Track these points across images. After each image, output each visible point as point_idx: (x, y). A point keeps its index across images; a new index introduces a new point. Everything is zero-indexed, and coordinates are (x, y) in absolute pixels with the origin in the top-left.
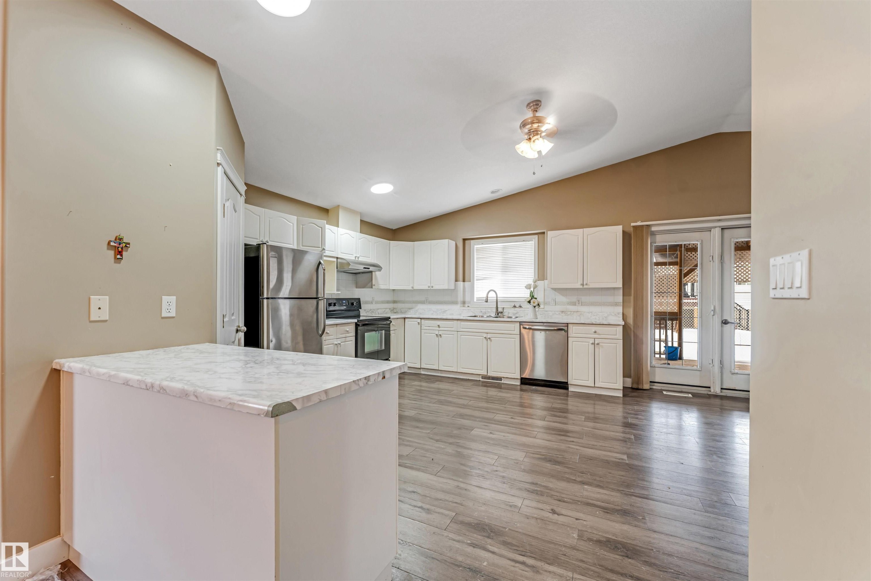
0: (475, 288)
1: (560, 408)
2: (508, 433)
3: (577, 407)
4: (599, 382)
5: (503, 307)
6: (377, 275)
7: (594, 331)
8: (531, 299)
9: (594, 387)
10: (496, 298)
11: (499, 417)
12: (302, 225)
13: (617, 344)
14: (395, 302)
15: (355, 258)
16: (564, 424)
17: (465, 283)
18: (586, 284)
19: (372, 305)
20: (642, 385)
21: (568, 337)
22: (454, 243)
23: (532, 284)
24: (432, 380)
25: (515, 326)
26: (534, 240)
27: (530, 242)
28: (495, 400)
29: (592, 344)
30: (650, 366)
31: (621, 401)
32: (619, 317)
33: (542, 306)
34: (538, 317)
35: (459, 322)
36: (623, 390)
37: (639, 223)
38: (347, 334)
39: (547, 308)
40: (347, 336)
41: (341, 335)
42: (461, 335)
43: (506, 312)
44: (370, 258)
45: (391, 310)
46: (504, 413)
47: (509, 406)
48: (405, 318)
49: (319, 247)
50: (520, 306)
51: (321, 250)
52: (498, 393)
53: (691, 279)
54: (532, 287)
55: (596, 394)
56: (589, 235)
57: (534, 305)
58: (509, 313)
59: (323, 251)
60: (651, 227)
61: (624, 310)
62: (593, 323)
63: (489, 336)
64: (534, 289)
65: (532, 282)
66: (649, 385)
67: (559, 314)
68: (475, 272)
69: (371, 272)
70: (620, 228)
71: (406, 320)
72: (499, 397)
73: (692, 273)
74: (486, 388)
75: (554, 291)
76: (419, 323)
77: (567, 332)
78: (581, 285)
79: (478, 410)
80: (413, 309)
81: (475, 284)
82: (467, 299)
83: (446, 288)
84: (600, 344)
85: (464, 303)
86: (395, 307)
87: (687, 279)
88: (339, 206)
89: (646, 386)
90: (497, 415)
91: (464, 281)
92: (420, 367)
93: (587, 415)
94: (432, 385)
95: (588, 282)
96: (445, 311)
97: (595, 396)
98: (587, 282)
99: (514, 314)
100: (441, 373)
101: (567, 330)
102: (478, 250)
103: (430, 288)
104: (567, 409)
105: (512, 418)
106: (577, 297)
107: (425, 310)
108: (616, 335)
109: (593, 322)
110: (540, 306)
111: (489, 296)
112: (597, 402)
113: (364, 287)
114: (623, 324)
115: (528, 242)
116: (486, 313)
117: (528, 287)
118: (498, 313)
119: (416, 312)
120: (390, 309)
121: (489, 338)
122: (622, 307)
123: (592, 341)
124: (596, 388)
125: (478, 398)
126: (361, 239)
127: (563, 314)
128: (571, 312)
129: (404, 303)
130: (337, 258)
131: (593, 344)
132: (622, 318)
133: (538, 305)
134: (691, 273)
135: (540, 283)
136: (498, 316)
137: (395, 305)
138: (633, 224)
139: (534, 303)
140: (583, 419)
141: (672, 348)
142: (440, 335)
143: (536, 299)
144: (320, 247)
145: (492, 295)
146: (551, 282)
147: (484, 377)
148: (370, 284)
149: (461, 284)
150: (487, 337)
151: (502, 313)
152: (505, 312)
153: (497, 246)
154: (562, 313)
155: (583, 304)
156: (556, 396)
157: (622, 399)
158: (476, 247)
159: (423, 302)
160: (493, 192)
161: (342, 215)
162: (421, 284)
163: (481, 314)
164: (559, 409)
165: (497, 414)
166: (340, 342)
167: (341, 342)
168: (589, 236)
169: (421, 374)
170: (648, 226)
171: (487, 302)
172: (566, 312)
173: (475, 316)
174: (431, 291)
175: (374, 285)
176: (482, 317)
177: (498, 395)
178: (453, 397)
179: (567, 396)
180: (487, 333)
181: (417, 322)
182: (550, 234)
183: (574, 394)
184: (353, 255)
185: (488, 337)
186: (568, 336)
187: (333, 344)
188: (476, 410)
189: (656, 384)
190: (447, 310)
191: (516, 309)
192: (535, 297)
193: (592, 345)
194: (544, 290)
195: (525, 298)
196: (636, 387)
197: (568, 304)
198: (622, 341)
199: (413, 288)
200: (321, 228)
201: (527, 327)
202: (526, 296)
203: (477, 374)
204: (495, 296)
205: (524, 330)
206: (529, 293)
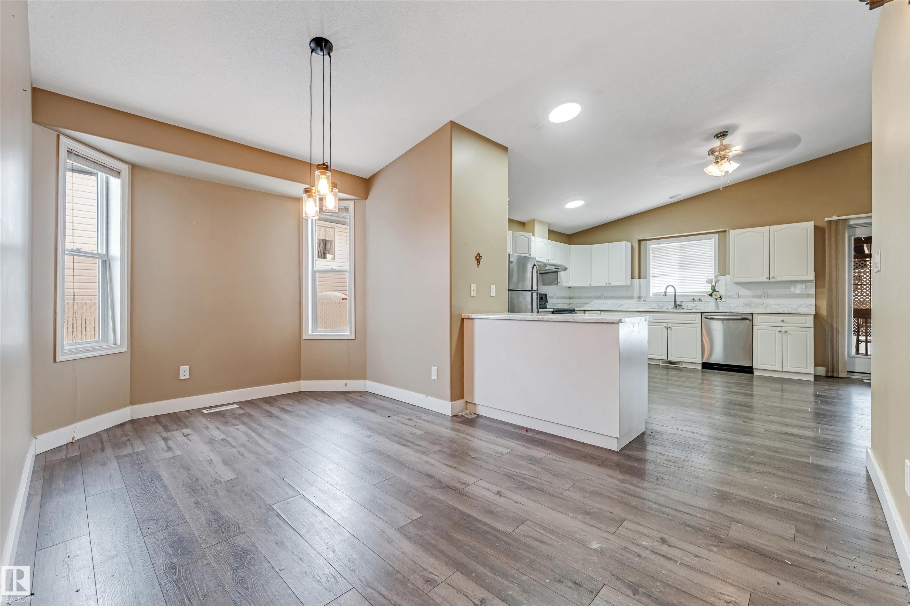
0: (651, 285)
4: (787, 367)
5: (682, 300)
6: (562, 274)
7: (781, 320)
8: (713, 293)
9: (782, 371)
10: (674, 293)
12: (516, 237)
13: (807, 331)
14: (570, 298)
15: (547, 261)
17: (641, 279)
18: (773, 278)
19: (553, 300)
20: (837, 374)
21: (753, 326)
22: (630, 244)
23: (714, 279)
25: (696, 316)
26: (714, 239)
27: (710, 241)
31: (811, 384)
32: (811, 309)
33: (723, 300)
34: (720, 309)
36: (814, 376)
37: (834, 218)
39: (729, 301)
43: (685, 304)
44: (556, 260)
48: (585, 311)
49: (527, 254)
50: (700, 300)
51: (530, 255)
54: (713, 282)
55: (784, 377)
56: (777, 231)
57: (716, 297)
58: (689, 305)
60: (849, 221)
61: (817, 302)
63: (669, 325)
64: (715, 283)
65: (714, 277)
66: (846, 374)
67: (743, 306)
68: (651, 270)
69: (557, 272)
70: (811, 224)
74: (665, 371)
75: (737, 286)
78: (767, 278)
80: (593, 303)
81: (651, 280)
82: (643, 294)
83: (624, 284)
84: (788, 332)
85: (640, 298)
86: (570, 303)
88: (534, 220)
89: (842, 375)
91: (639, 278)
95: (776, 275)
96: (622, 304)
97: (783, 379)
98: (774, 275)
99: (694, 306)
101: (752, 319)
102: (654, 249)
103: (607, 285)
104: (753, 394)
106: (763, 290)
107: (602, 304)
108: (806, 323)
109: (780, 312)
110: (721, 299)
113: (550, 284)
114: (814, 313)
115: (707, 241)
116: (663, 307)
117: (709, 281)
118: (677, 306)
119: (592, 306)
120: (567, 304)
121: (670, 328)
122: (814, 299)
123: (780, 329)
124: (784, 373)
126: (550, 245)
127: (747, 307)
128: (756, 304)
129: (580, 299)
131: (781, 332)
132: (814, 309)
133: (720, 297)
135: (722, 278)
136: (676, 308)
137: (571, 301)
138: (827, 219)
139: (716, 296)
143: (718, 292)
144: (530, 253)
145: (670, 290)
146: (734, 277)
147: (664, 362)
148: (556, 282)
149: (636, 280)
150: (667, 327)
151: (680, 306)
152: (683, 305)
153: (674, 245)
154: (746, 305)
155: (769, 297)
157: (813, 382)
158: (652, 247)
159: (598, 298)
160: (671, 198)
161: (536, 226)
162: (599, 281)
163: (660, 307)
168: (775, 233)
170: (846, 220)
171: (664, 296)
172: (750, 305)
173: (654, 309)
174: (608, 288)
175: (559, 283)
176: (660, 309)
179: (753, 377)
180: (667, 323)
182: (733, 233)
183: (759, 379)
184: (545, 258)
185: (669, 326)
191: (695, 302)
192: (716, 290)
193: (779, 333)
194: (726, 284)
195: (707, 293)
196: (830, 375)
197: (753, 297)
198: (813, 329)
199: (590, 285)
200: (529, 238)
201: (709, 317)
202: (708, 291)
203: (657, 359)
204: (673, 291)
205: (706, 319)
206: (711, 287)
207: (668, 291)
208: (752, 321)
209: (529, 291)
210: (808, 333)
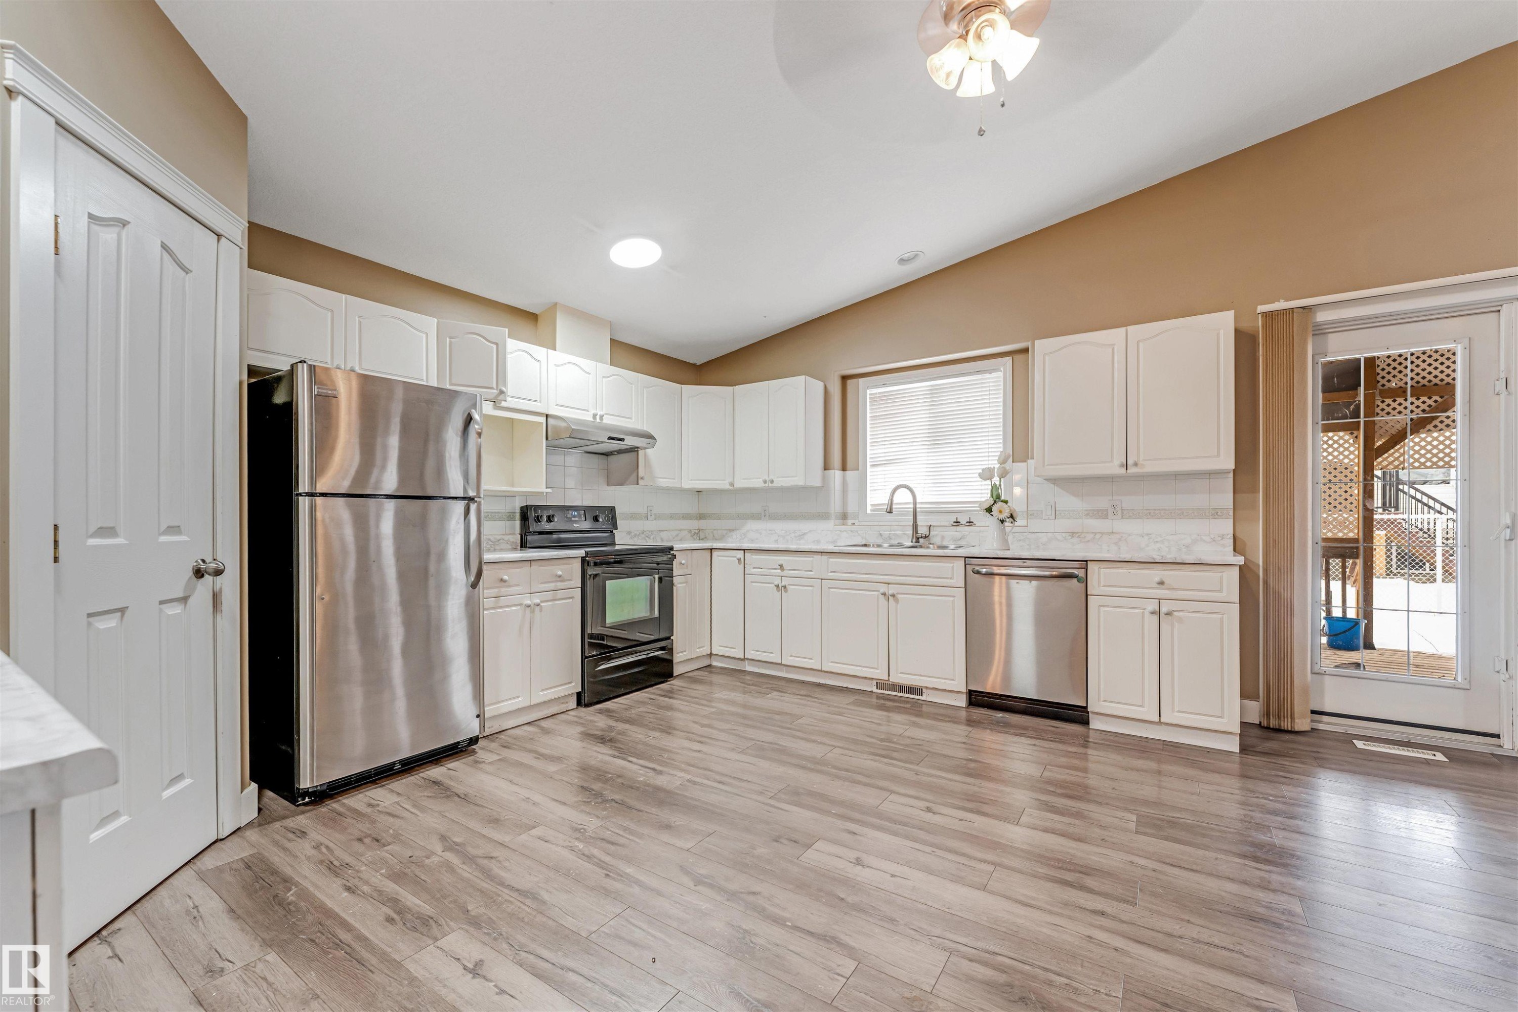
0: (868, 485)
1: (1065, 781)
2: (908, 864)
3: (1113, 779)
4: (1173, 711)
5: (929, 525)
6: (652, 456)
7: (1157, 579)
8: (994, 504)
9: (1160, 723)
10: (912, 506)
11: (895, 805)
12: (450, 338)
13: (1222, 614)
14: (701, 517)
15: (594, 418)
16: (1075, 839)
17: (847, 472)
18: (1136, 464)
19: (645, 522)
20: (1289, 720)
21: (1087, 595)
22: (820, 385)
23: (997, 466)
24: (765, 686)
25: (953, 567)
26: (1002, 369)
27: (994, 375)
28: (895, 750)
29: (1152, 613)
30: (1311, 671)
31: (1235, 767)
32: (1224, 546)
33: (1020, 522)
34: (1011, 547)
35: (824, 558)
36: (1241, 735)
37: (1280, 304)
38: (559, 584)
39: (1036, 525)
40: (559, 588)
41: (543, 586)
42: (830, 588)
43: (937, 535)
44: (631, 418)
45: (693, 532)
46: (912, 792)
47: (926, 770)
48: (711, 549)
49: (492, 388)
50: (970, 522)
51: (495, 394)
52: (908, 727)
53: (1394, 461)
54: (996, 475)
55: (1163, 741)
57: (1002, 517)
58: (943, 538)
59: (501, 397)
60: (1317, 312)
61: (1237, 528)
62: (1154, 559)
63: (892, 590)
64: (1000, 479)
65: (996, 462)
66: (1309, 720)
67: (1066, 540)
68: (869, 448)
69: (634, 450)
70: (1228, 317)
71: (715, 553)
72: (908, 741)
73: (1396, 448)
74: (885, 713)
75: (1052, 486)
76: (739, 560)
77: (1084, 583)
78: (1122, 466)
79: (845, 779)
80: (738, 531)
81: (868, 474)
82: (852, 508)
83: (803, 483)
84: (1176, 614)
85: (844, 516)
86: (701, 528)
87: (1382, 461)
88: (556, 304)
89: (1302, 723)
90: (893, 797)
91: (843, 468)
92: (742, 657)
93: (1144, 810)
94: (759, 702)
95: (1141, 459)
96: (803, 535)
97: (1162, 748)
98: (1136, 460)
99: (955, 540)
100: (787, 672)
101: (1085, 576)
102: (874, 399)
103: (767, 485)
104: (1086, 787)
105: (929, 810)
106: (1110, 498)
107: (761, 534)
108: (1220, 591)
109: (1155, 557)
110: (1015, 521)
111: (896, 500)
112: (1166, 767)
113: (622, 483)
114: (1240, 561)
115: (987, 376)
117: (986, 474)
118: (918, 538)
119: (743, 537)
120: (690, 531)
121: (893, 596)
122: (1232, 521)
123: (1153, 606)
124: (1164, 727)
125: (855, 742)
126: (608, 377)
127: (1075, 540)
128: (1096, 533)
129: (720, 519)
130: (547, 416)
131: (1157, 613)
132: (1233, 548)
133: (1012, 516)
134: (1393, 448)
135: (1019, 471)
136: (917, 544)
137: (703, 524)
138: (1262, 308)
139: (1001, 512)
140: (1133, 826)
141: (1344, 621)
142: (785, 587)
143: (1006, 502)
144: (495, 386)
145: (903, 497)
146: (1044, 462)
147: (882, 684)
148: (634, 477)
149: (836, 475)
150: (887, 594)
151: (926, 537)
152: (933, 536)
153: (919, 387)
154: (1072, 537)
155: (1126, 514)
156: (1057, 744)
157: (1237, 759)
158: (871, 392)
159: (756, 517)
160: (903, 259)
161: (563, 327)
162: (749, 477)
163: (879, 541)
164: (1061, 787)
165: (892, 792)
166: (538, 601)
167: (542, 602)
168: (1141, 344)
169: (745, 671)
170: (1307, 310)
171: (890, 512)
172: (1083, 535)
173: (865, 545)
174: (769, 491)
175: (642, 478)
176: (879, 546)
177: (907, 734)
178: (794, 737)
179: (1086, 744)
180: (889, 584)
181: (735, 559)
182: (1041, 347)
183: (1104, 740)
184: (587, 411)
185: (891, 592)
186: (1088, 593)
187: (520, 605)
188: (838, 777)
189: (1325, 718)
190: (807, 533)
191: (959, 528)
192: (1003, 498)
193: (1151, 615)
194: (1028, 482)
195: (980, 503)
196: (1273, 723)
197: (1087, 514)
198: (1237, 607)
199: (732, 484)
200: (497, 344)
201: (984, 571)
202: (983, 500)
203: (865, 678)
204: (910, 499)
205: (976, 576)
206: (989, 491)
207: (896, 499)
208: (1085, 581)
209: (456, 498)
210: (1225, 616)
